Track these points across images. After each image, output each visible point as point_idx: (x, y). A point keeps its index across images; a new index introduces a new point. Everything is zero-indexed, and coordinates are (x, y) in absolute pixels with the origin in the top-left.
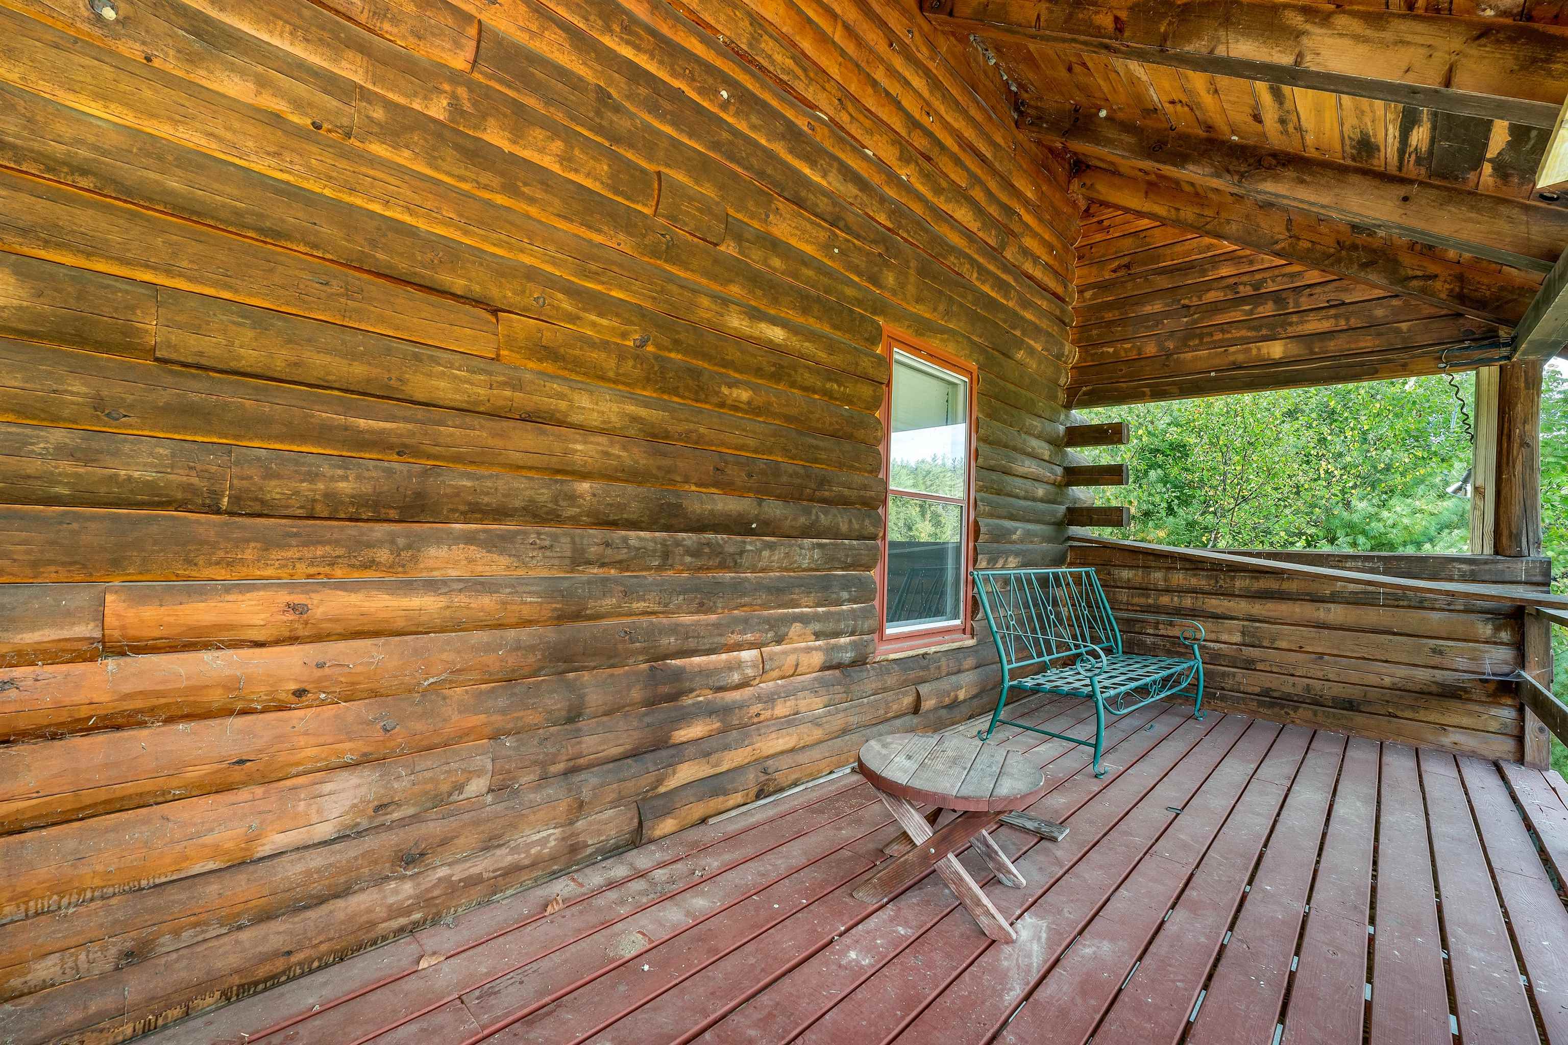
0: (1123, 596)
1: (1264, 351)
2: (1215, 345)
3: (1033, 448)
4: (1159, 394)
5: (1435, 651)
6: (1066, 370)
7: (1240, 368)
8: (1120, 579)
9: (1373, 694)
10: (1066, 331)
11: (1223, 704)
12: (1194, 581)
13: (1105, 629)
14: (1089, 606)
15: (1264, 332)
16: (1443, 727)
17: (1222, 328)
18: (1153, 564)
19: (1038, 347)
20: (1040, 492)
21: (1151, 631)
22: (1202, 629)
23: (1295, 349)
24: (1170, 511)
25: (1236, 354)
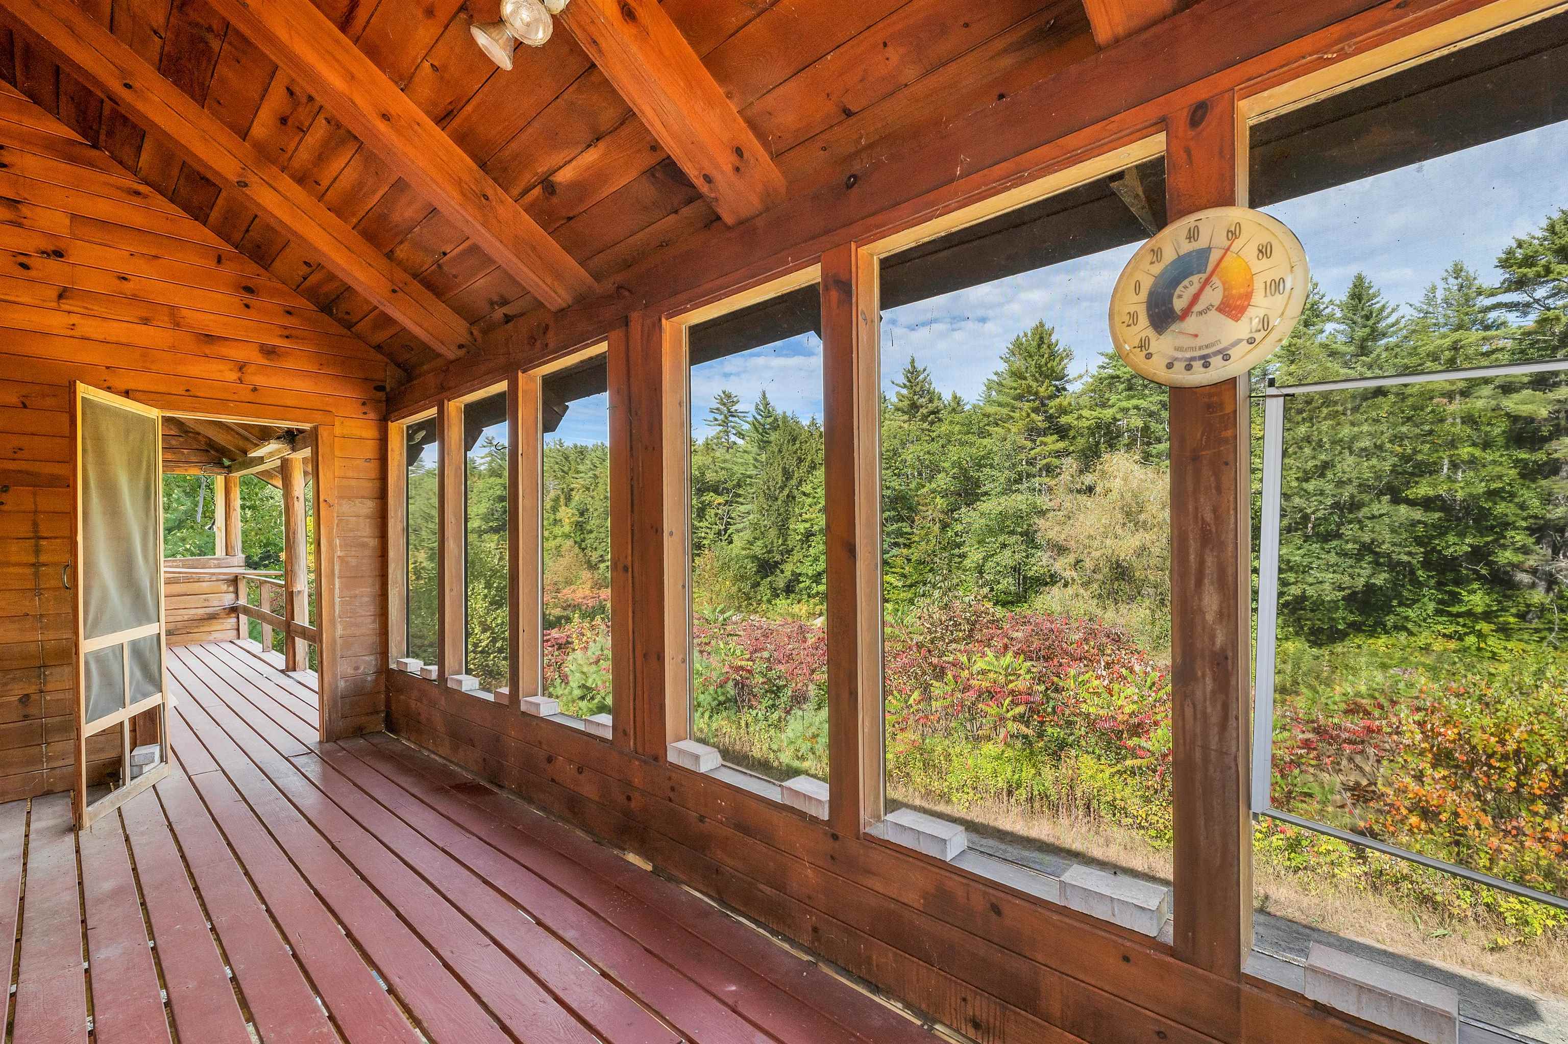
5: (206, 600)
9: (179, 625)
16: (210, 632)
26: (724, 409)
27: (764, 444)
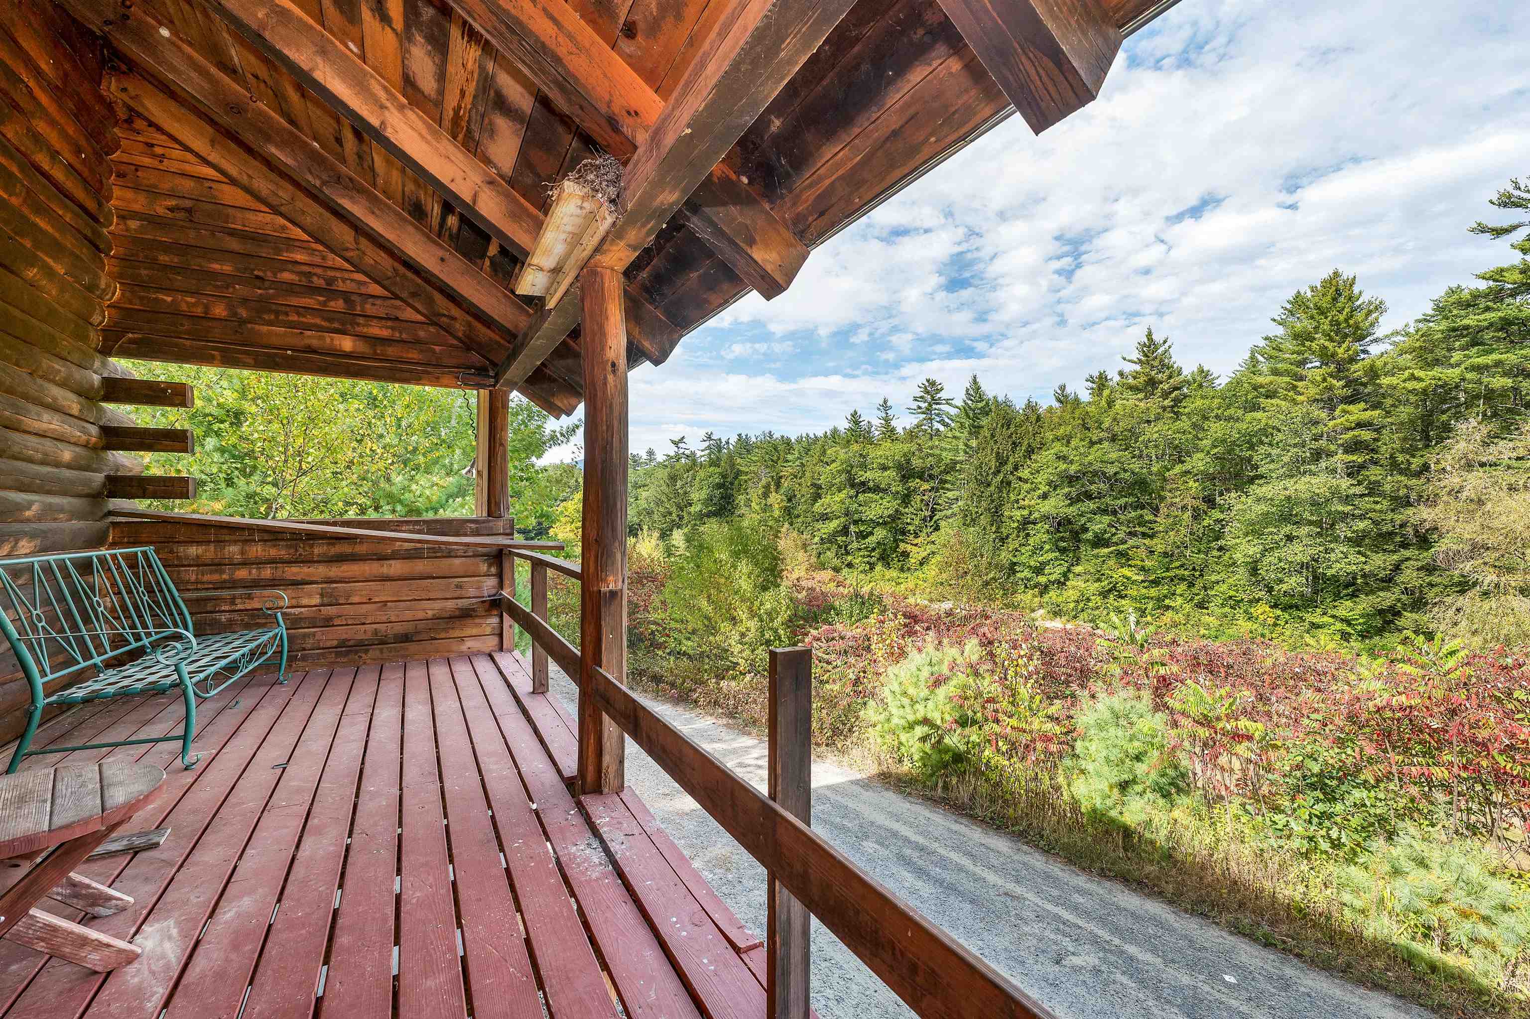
0: (191, 574)
1: (337, 342)
2: (291, 325)
3: (55, 399)
4: (230, 360)
5: (459, 586)
6: (101, 307)
7: (314, 352)
8: (187, 557)
9: (421, 625)
10: (100, 258)
11: (305, 664)
12: (273, 552)
13: (171, 614)
14: (151, 591)
15: (336, 325)
16: (462, 639)
17: (298, 310)
18: (227, 538)
19: (60, 270)
20: (67, 455)
21: (227, 608)
22: (285, 597)
23: (362, 347)
24: (230, 482)
25: (312, 338)
26: (929, 398)
27: (976, 430)
